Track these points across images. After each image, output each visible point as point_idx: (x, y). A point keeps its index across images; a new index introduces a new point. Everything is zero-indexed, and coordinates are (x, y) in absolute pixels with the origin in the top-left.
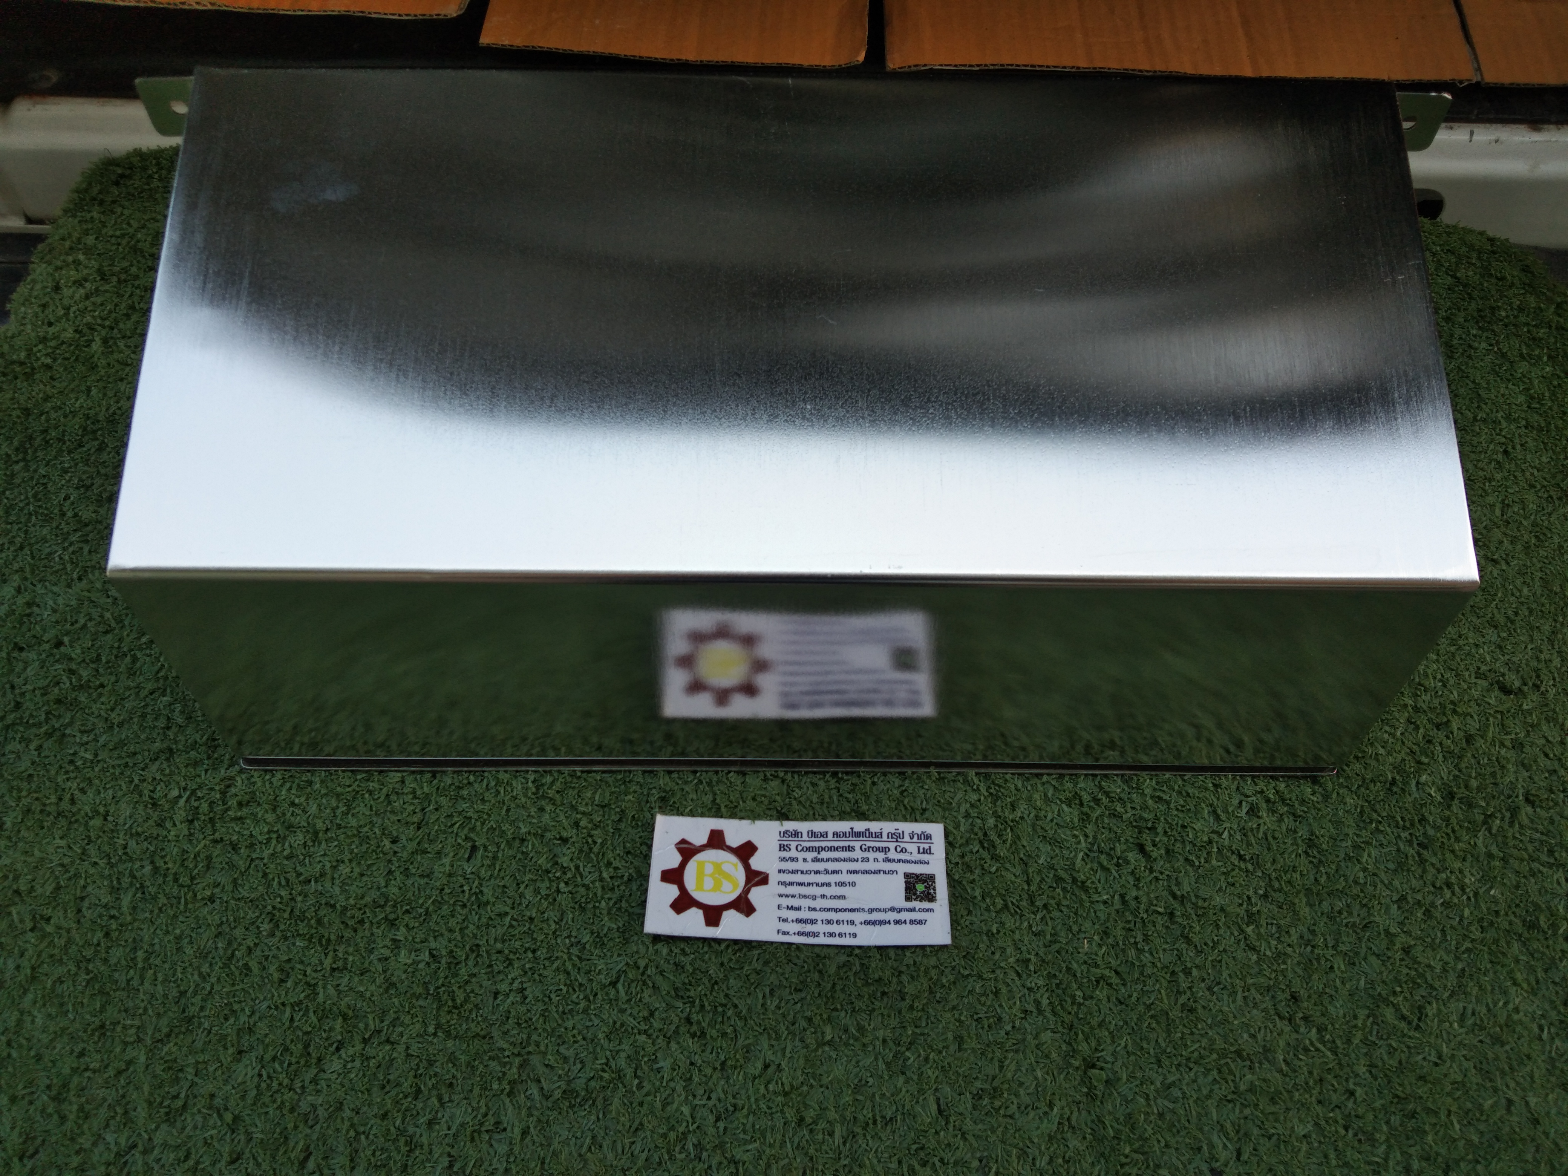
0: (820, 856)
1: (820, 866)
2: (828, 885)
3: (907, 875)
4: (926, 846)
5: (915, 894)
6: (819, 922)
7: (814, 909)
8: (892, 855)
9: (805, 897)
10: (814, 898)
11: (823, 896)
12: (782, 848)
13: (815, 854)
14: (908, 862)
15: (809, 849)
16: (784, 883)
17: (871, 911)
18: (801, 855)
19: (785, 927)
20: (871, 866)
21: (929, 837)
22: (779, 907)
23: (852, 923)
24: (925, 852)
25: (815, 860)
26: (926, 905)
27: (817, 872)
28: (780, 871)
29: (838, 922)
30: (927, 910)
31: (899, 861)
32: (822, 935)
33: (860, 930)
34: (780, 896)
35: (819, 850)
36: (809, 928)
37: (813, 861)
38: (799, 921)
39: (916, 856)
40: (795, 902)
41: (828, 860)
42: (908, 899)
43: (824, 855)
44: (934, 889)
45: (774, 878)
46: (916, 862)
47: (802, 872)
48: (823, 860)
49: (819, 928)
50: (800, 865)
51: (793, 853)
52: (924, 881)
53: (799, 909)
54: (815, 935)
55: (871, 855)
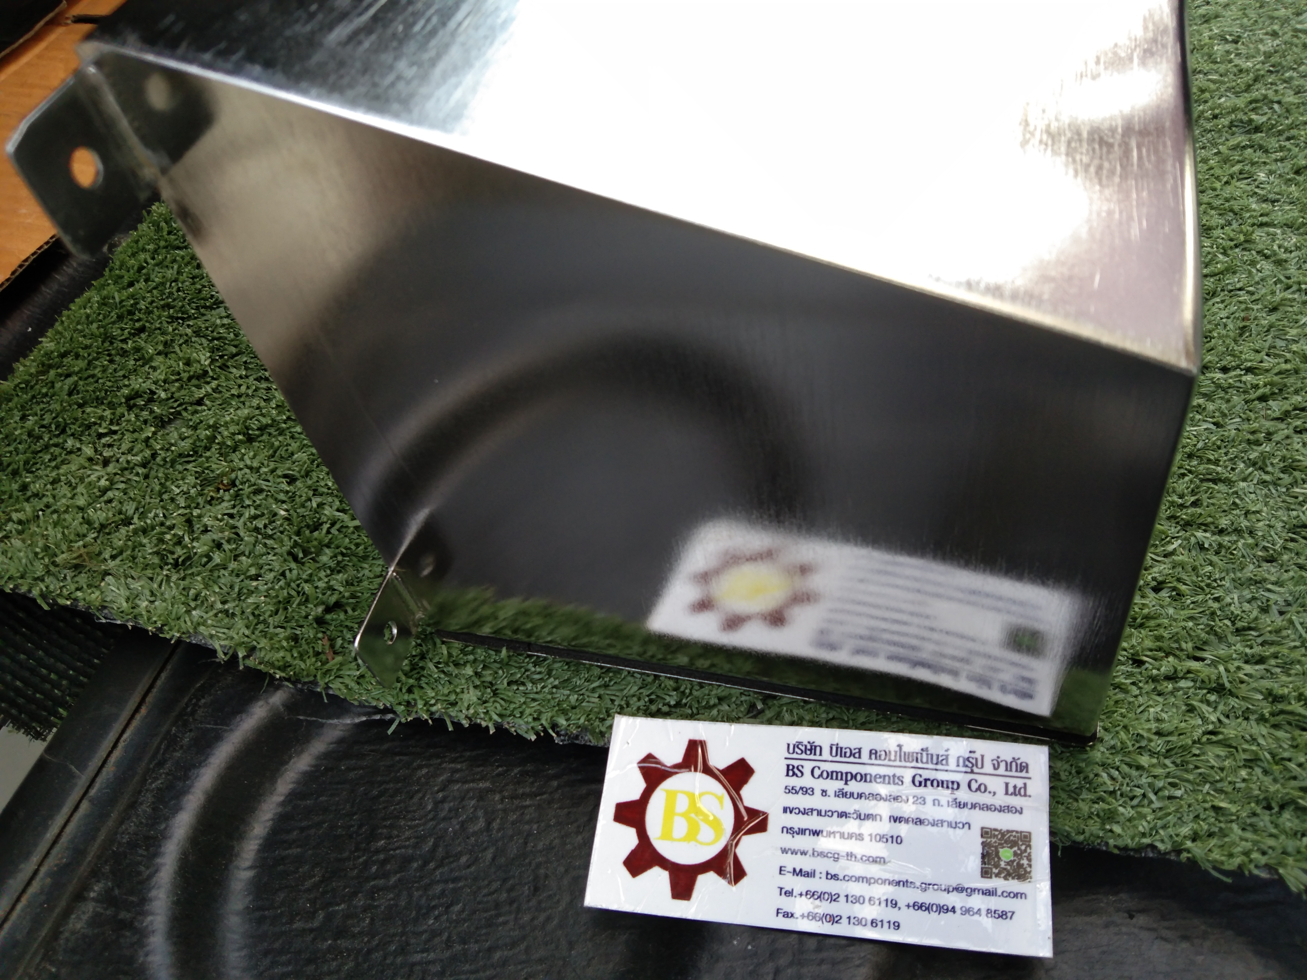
0: (847, 789)
1: (848, 805)
2: (860, 837)
3: (985, 833)
4: (1019, 783)
5: (997, 866)
6: (842, 899)
7: (835, 877)
8: (963, 795)
9: (822, 854)
10: (836, 857)
11: (850, 855)
12: (791, 771)
13: (839, 784)
14: (988, 808)
15: (831, 775)
16: (790, 830)
17: (926, 887)
18: (819, 785)
19: (787, 904)
20: (929, 812)
21: (1024, 767)
22: (781, 870)
23: (894, 904)
24: (1016, 792)
25: (842, 794)
26: (1014, 885)
27: (843, 815)
28: (785, 810)
29: (872, 901)
30: (1016, 895)
31: (974, 806)
32: (844, 921)
33: (904, 916)
34: (784, 851)
35: (847, 777)
36: (827, 908)
37: (836, 795)
38: (811, 894)
39: (1001, 800)
40: (805, 863)
41: (860, 796)
42: (985, 874)
43: (854, 787)
44: (1029, 860)
45: (776, 821)
46: (1001, 810)
47: (819, 813)
48: (852, 795)
49: (842, 908)
50: (816, 802)
51: (807, 781)
52: (1013, 844)
53: (810, 874)
54: (834, 919)
55: (929, 793)
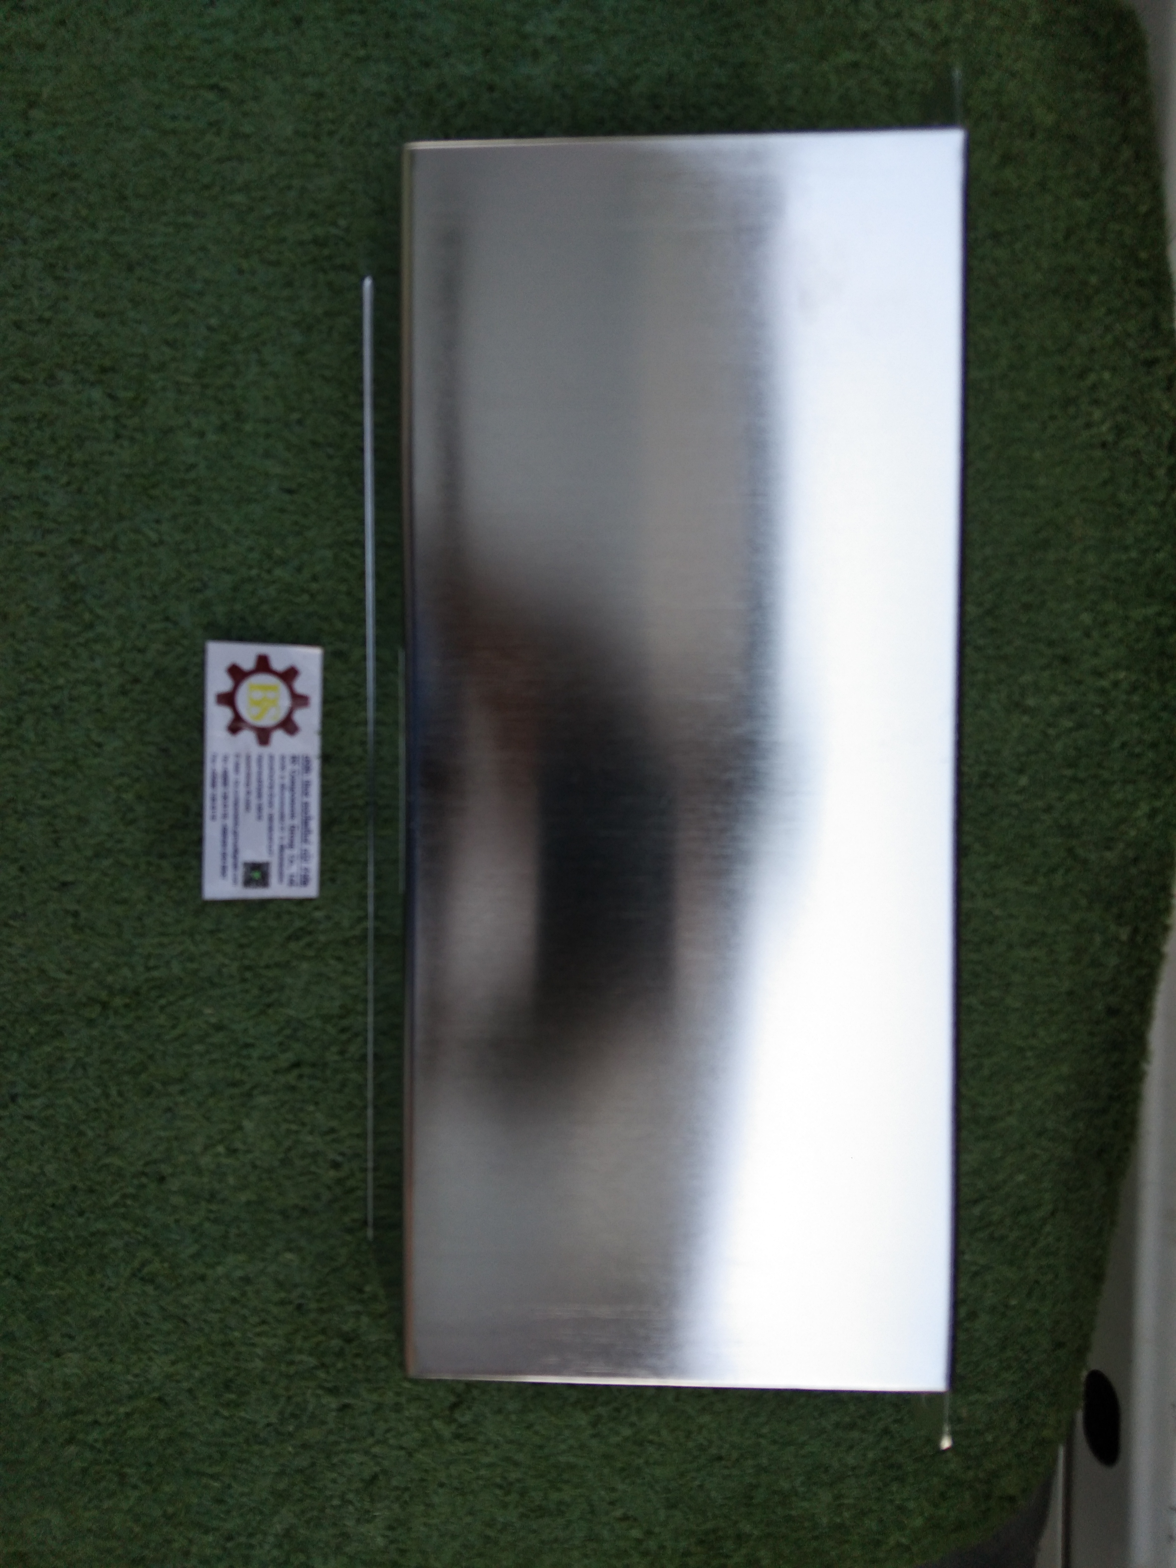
0: (286, 790)
1: (277, 790)
2: (259, 797)
3: (268, 864)
4: (296, 882)
5: (250, 870)
6: (225, 790)
7: (236, 785)
8: (287, 852)
9: (248, 777)
10: (247, 785)
12: (294, 759)
13: (288, 785)
14: (281, 865)
15: (293, 781)
16: (260, 758)
17: (235, 833)
18: (287, 774)
19: (219, 758)
20: (277, 834)
21: (305, 884)
22: (238, 756)
23: (225, 816)
24: (291, 880)
25: (283, 787)
26: (240, 880)
27: (271, 787)
28: (271, 755)
29: (225, 806)
30: (235, 880)
31: (282, 857)
32: (213, 789)
33: (219, 822)
34: (249, 756)
35: (292, 789)
36: (219, 781)
37: (282, 784)
38: (226, 772)
39: (286, 872)
40: (242, 769)
41: (282, 797)
43: (287, 794)
44: (255, 887)
45: (265, 751)
46: (280, 872)
47: (271, 775)
48: (283, 793)
49: (220, 790)
50: (277, 772)
51: (289, 767)
52: (263, 879)
53: (237, 772)
54: (214, 785)
55: (287, 834)
